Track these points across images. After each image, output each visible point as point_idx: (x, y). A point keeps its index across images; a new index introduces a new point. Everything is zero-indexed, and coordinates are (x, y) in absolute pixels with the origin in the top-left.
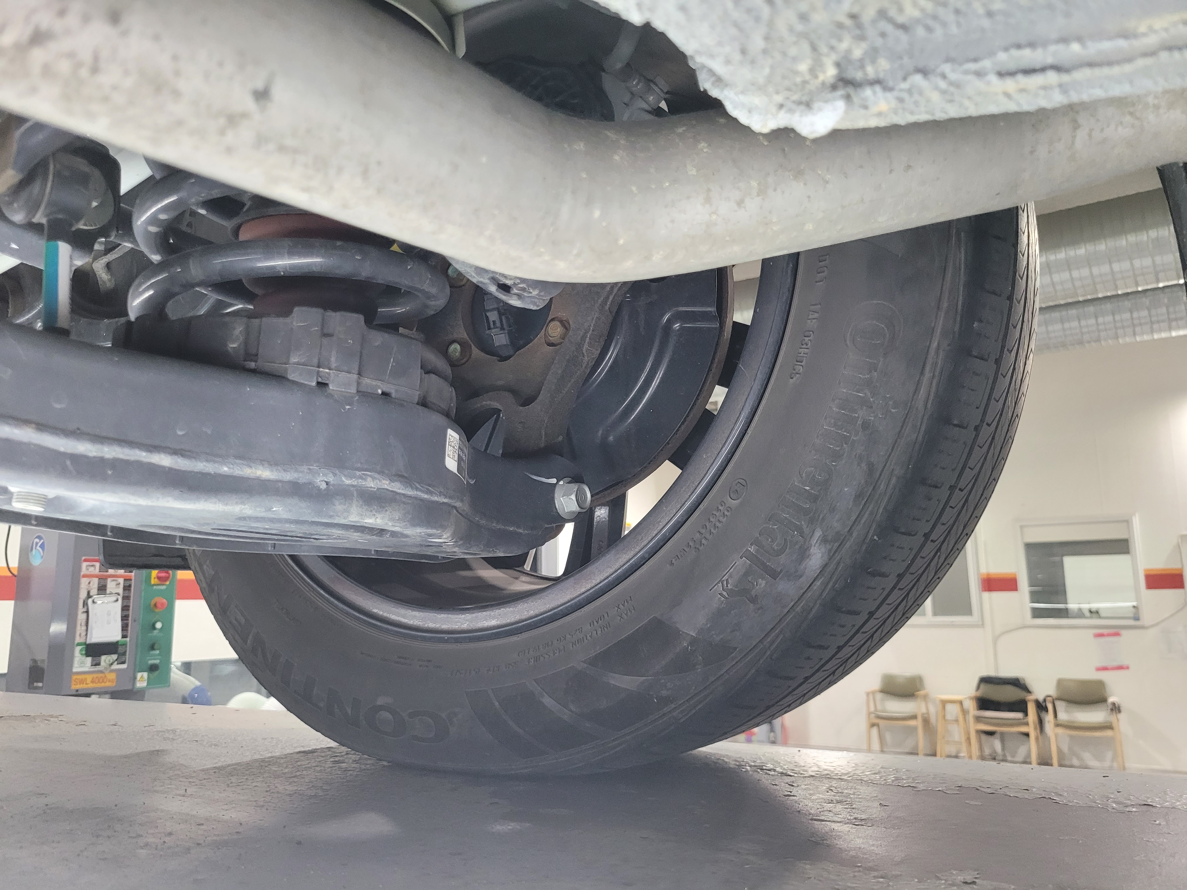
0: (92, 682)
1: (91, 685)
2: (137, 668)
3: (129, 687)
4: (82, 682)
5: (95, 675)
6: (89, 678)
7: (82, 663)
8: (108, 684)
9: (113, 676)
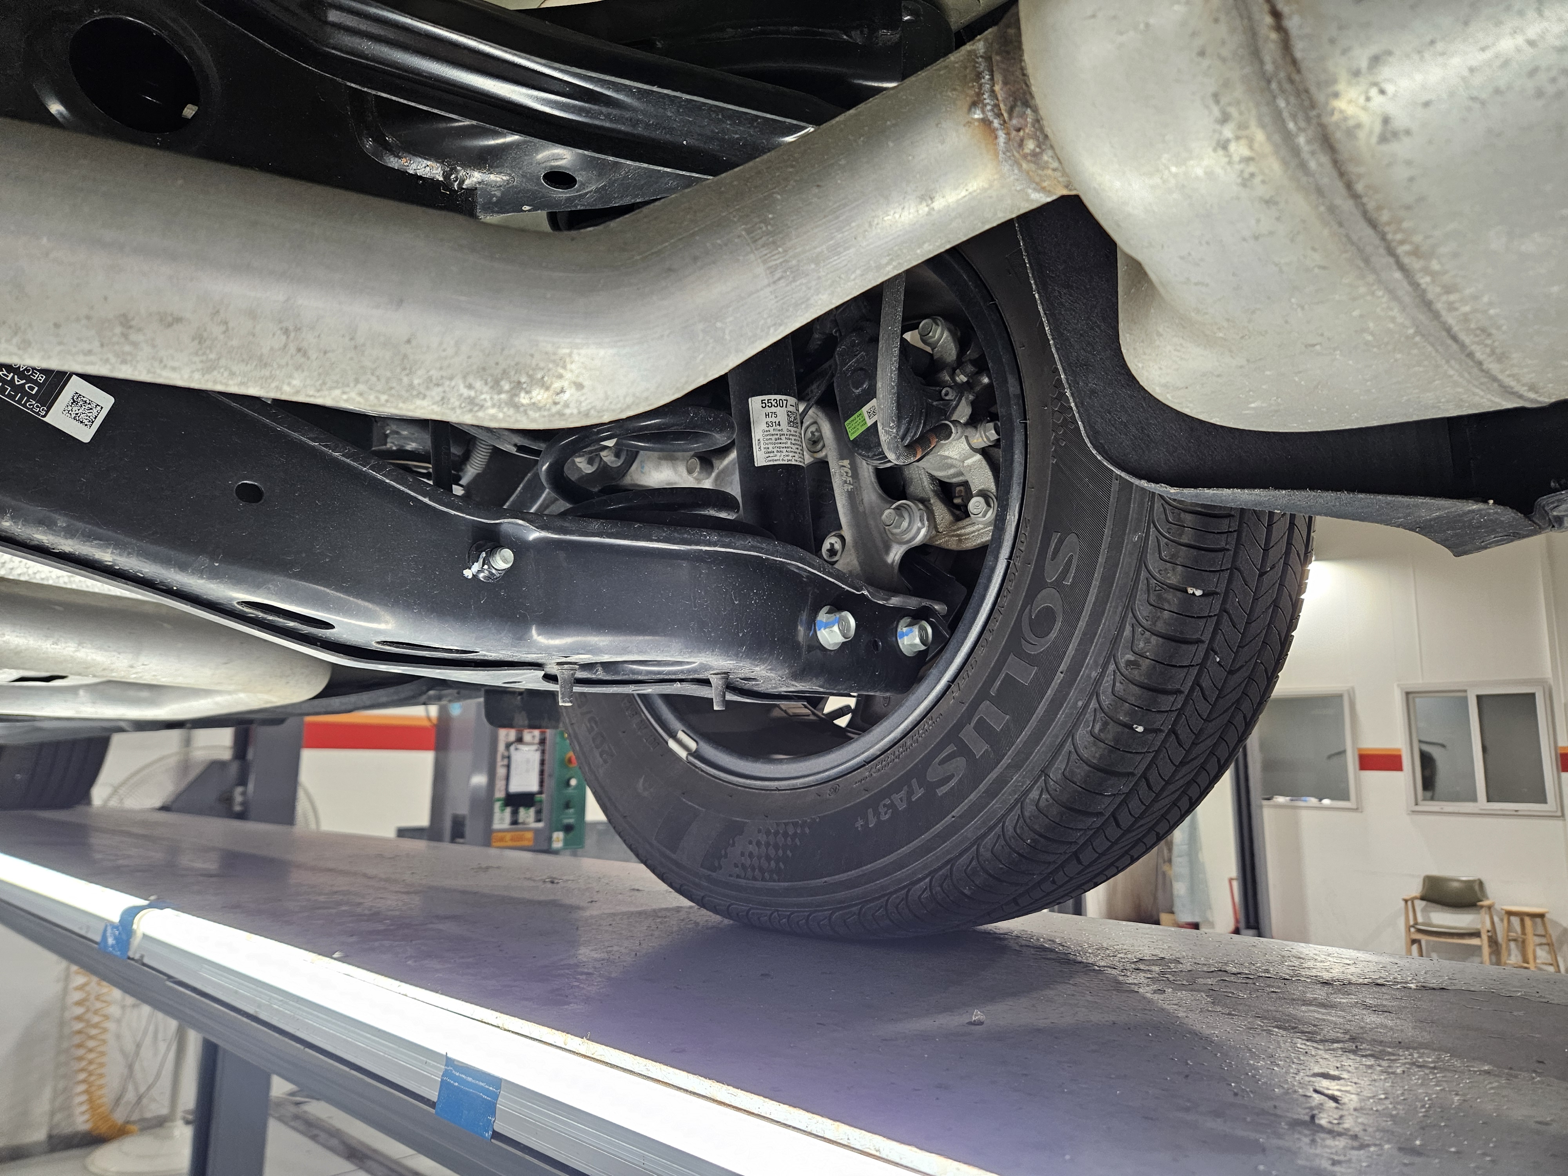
0: (512, 840)
1: (510, 844)
2: (554, 827)
3: (545, 848)
4: (502, 839)
5: (513, 834)
6: (508, 836)
7: (502, 820)
8: (526, 843)
9: (529, 835)
